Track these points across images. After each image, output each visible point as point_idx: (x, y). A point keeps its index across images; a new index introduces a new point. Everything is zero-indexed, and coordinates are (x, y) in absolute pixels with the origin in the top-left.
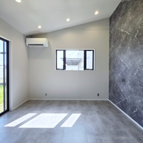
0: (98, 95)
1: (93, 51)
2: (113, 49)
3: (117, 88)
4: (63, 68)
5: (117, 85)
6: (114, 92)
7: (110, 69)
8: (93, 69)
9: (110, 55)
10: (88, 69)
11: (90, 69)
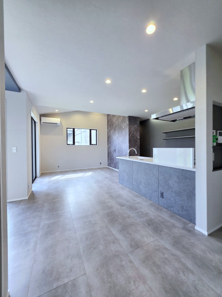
0: (101, 163)
1: (96, 130)
2: (110, 131)
3: (112, 156)
4: (73, 144)
5: (112, 154)
6: (111, 160)
7: (108, 144)
8: (96, 144)
9: (108, 134)
10: (93, 144)
11: (95, 145)
